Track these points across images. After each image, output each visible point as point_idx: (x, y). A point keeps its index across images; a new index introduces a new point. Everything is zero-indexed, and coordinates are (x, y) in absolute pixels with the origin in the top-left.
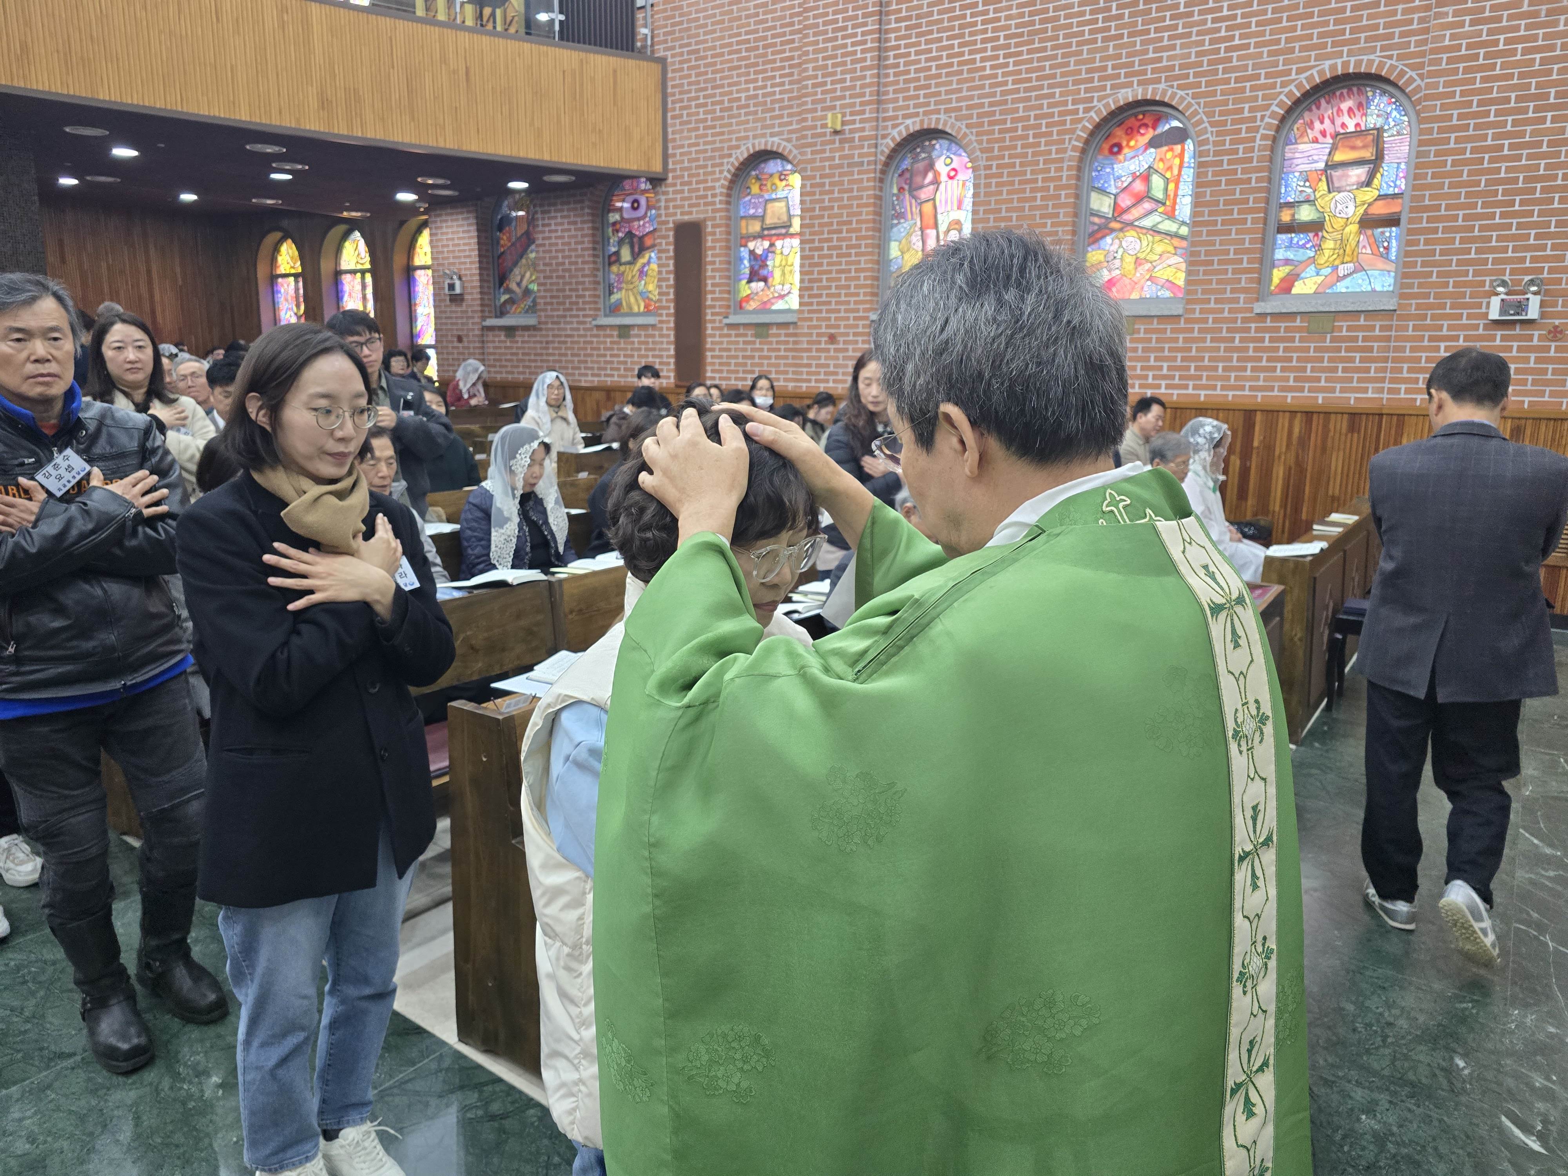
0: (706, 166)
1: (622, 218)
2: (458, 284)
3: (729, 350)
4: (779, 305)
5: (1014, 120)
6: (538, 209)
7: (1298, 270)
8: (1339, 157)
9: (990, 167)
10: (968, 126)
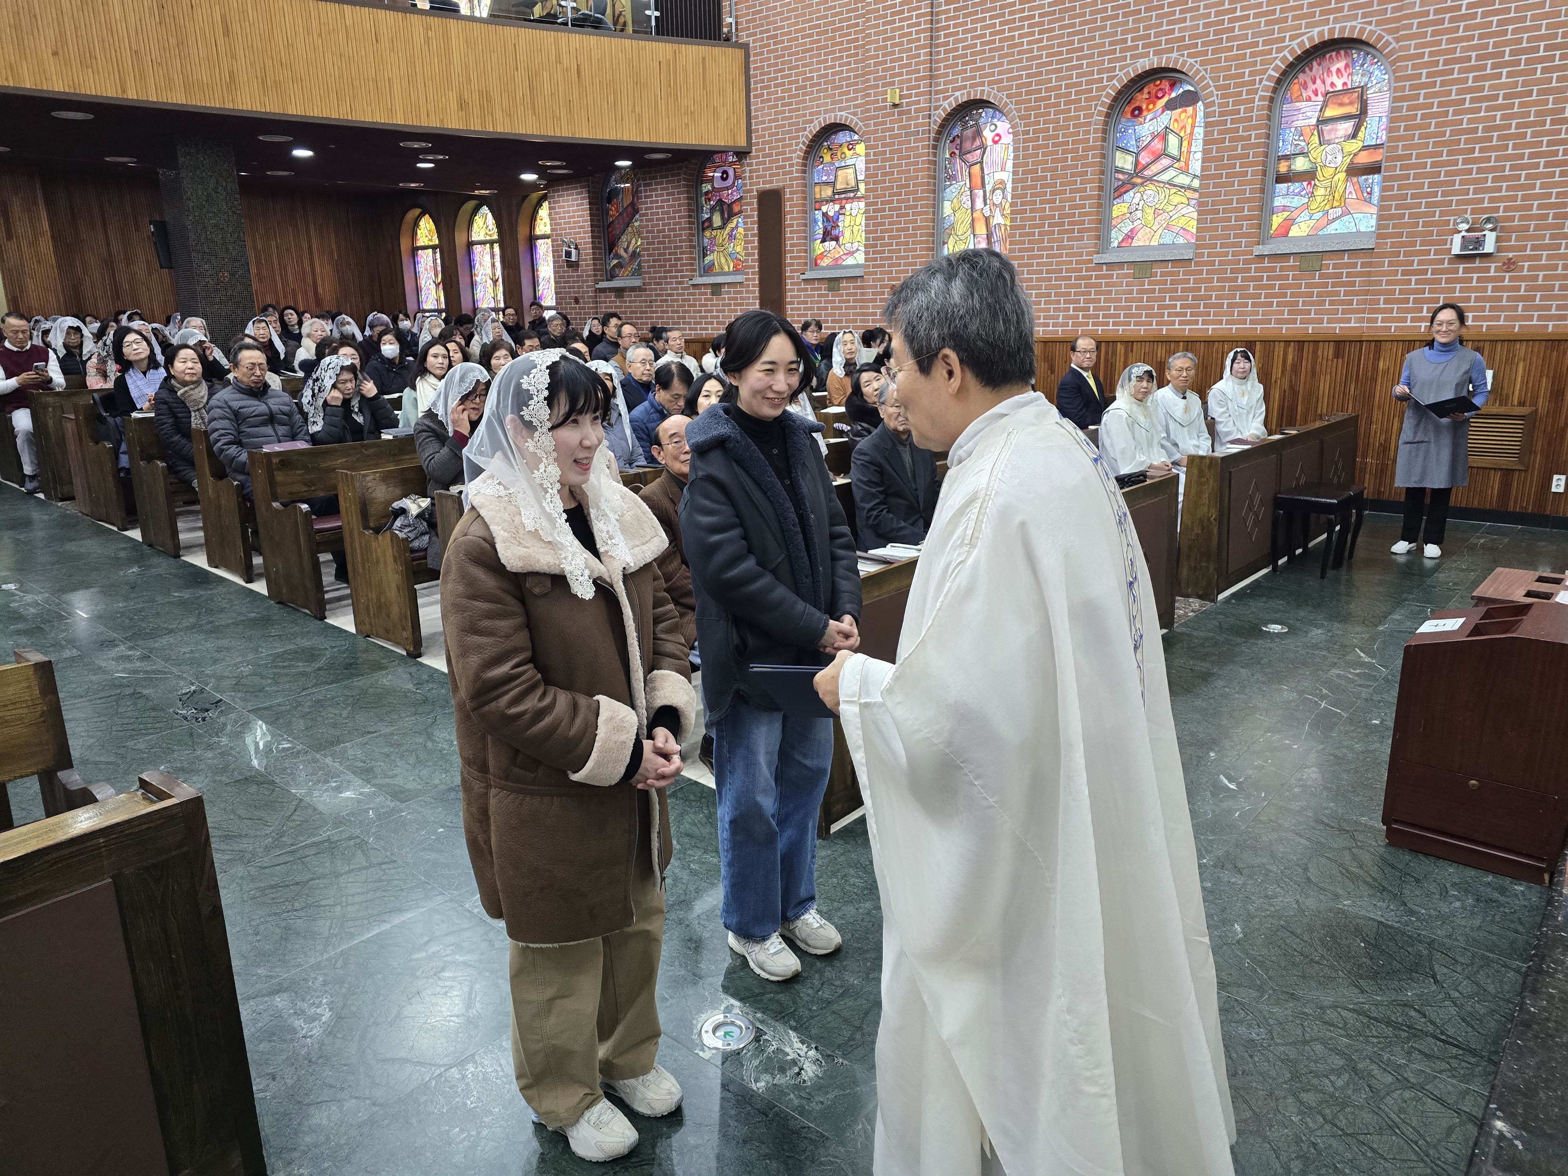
0: (784, 139)
1: (713, 187)
2: (574, 252)
3: (807, 303)
4: (850, 261)
5: (1047, 90)
6: (642, 182)
7: (1294, 215)
8: (1329, 113)
9: (1028, 132)
10: (1008, 96)
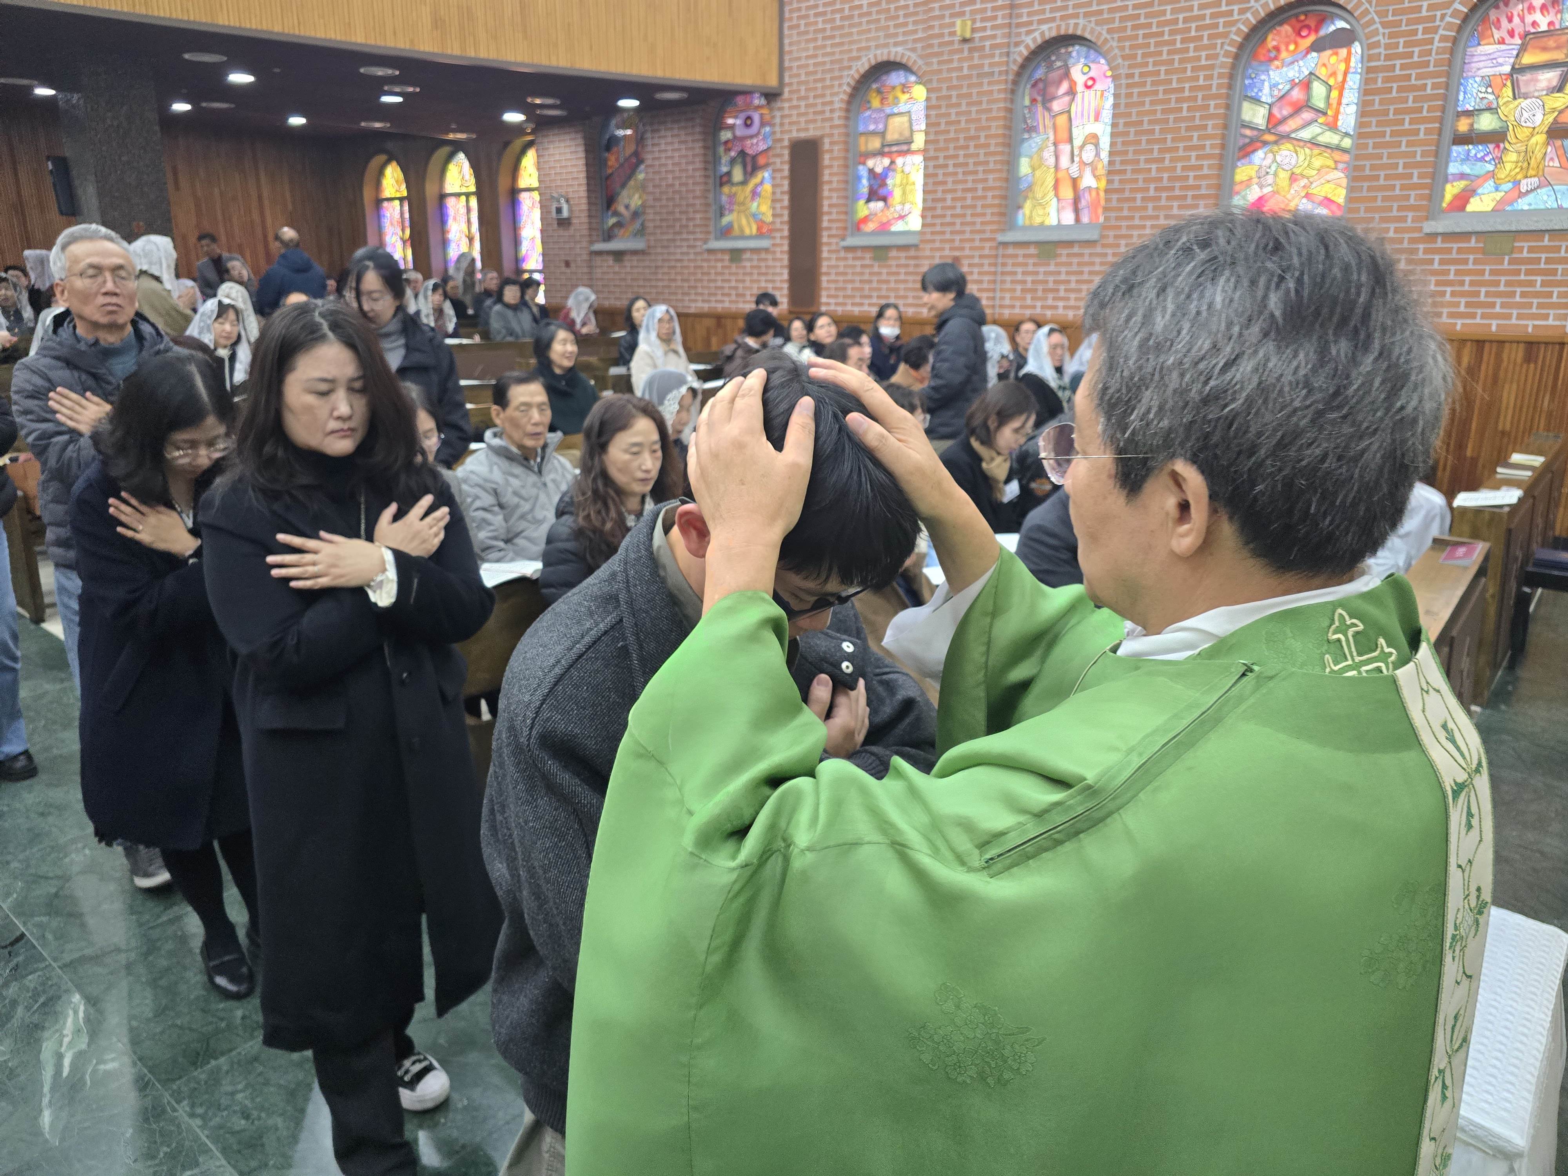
0: (823, 80)
1: (734, 136)
2: (565, 207)
3: (845, 274)
4: (898, 227)
5: (1160, 24)
6: (648, 128)
7: (1474, 185)
8: (1527, 59)
9: (1132, 76)
10: (1109, 31)
